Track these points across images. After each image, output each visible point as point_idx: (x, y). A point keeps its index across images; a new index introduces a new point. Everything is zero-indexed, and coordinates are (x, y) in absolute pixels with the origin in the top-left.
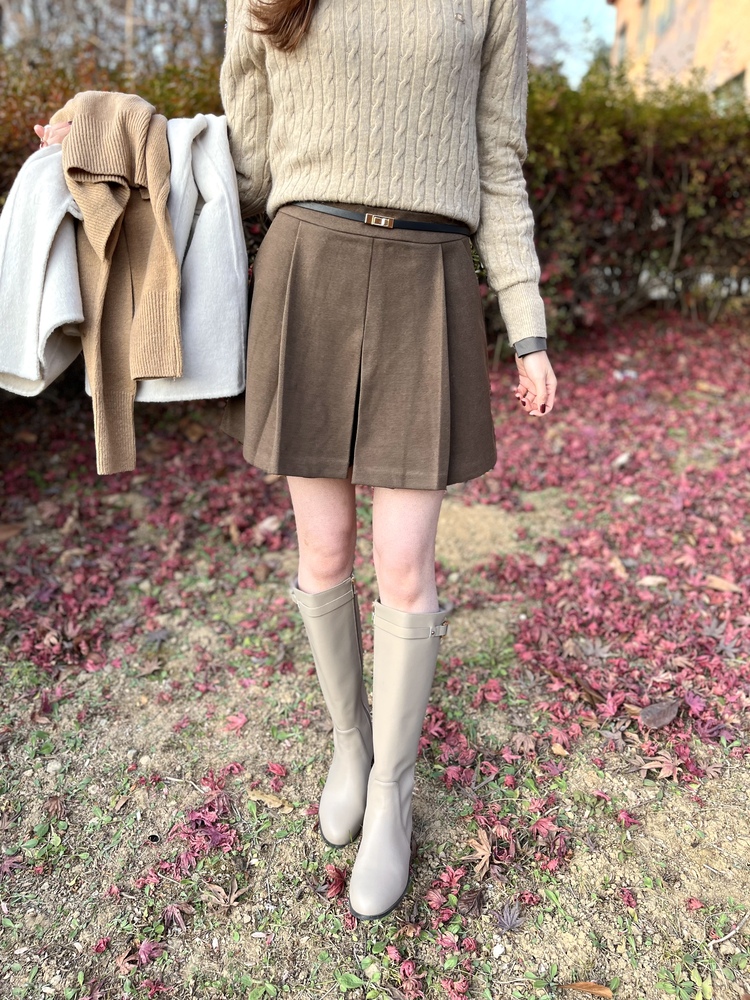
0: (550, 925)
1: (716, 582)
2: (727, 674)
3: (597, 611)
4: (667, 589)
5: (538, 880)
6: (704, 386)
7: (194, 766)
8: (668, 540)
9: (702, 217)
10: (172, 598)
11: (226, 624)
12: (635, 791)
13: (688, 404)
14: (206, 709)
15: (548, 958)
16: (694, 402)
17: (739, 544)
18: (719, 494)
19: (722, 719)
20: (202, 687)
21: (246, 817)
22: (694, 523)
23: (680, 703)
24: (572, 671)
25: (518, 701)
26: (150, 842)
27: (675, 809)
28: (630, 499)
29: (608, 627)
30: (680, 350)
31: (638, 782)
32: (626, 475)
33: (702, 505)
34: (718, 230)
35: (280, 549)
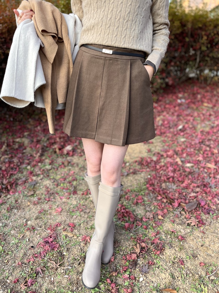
0: (157, 271)
1: (209, 165)
2: (212, 194)
3: (172, 174)
4: (194, 168)
5: (154, 257)
6: (206, 104)
7: (45, 224)
8: (194, 152)
9: (206, 51)
10: (38, 171)
11: (55, 179)
12: (184, 230)
13: (201, 110)
14: (49, 206)
15: (157, 281)
16: (203, 109)
17: (216, 154)
18: (210, 138)
19: (210, 207)
20: (48, 199)
21: (62, 240)
22: (202, 147)
23: (198, 202)
24: (164, 193)
25: (148, 203)
26: (31, 248)
27: (196, 235)
28: (183, 140)
29: (176, 179)
30: (198, 93)
31: (185, 227)
32: (182, 132)
33: (205, 142)
34: (211, 55)
35: (72, 156)
